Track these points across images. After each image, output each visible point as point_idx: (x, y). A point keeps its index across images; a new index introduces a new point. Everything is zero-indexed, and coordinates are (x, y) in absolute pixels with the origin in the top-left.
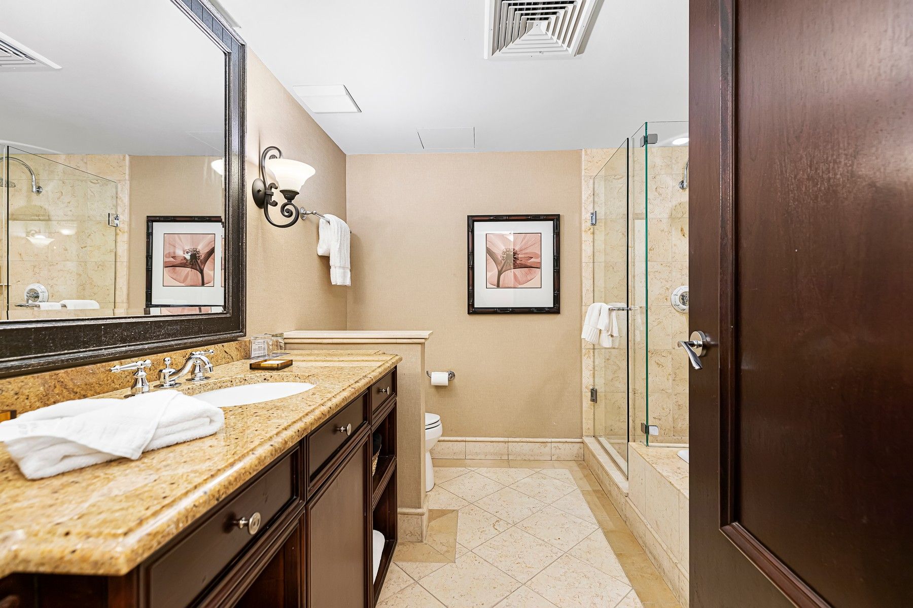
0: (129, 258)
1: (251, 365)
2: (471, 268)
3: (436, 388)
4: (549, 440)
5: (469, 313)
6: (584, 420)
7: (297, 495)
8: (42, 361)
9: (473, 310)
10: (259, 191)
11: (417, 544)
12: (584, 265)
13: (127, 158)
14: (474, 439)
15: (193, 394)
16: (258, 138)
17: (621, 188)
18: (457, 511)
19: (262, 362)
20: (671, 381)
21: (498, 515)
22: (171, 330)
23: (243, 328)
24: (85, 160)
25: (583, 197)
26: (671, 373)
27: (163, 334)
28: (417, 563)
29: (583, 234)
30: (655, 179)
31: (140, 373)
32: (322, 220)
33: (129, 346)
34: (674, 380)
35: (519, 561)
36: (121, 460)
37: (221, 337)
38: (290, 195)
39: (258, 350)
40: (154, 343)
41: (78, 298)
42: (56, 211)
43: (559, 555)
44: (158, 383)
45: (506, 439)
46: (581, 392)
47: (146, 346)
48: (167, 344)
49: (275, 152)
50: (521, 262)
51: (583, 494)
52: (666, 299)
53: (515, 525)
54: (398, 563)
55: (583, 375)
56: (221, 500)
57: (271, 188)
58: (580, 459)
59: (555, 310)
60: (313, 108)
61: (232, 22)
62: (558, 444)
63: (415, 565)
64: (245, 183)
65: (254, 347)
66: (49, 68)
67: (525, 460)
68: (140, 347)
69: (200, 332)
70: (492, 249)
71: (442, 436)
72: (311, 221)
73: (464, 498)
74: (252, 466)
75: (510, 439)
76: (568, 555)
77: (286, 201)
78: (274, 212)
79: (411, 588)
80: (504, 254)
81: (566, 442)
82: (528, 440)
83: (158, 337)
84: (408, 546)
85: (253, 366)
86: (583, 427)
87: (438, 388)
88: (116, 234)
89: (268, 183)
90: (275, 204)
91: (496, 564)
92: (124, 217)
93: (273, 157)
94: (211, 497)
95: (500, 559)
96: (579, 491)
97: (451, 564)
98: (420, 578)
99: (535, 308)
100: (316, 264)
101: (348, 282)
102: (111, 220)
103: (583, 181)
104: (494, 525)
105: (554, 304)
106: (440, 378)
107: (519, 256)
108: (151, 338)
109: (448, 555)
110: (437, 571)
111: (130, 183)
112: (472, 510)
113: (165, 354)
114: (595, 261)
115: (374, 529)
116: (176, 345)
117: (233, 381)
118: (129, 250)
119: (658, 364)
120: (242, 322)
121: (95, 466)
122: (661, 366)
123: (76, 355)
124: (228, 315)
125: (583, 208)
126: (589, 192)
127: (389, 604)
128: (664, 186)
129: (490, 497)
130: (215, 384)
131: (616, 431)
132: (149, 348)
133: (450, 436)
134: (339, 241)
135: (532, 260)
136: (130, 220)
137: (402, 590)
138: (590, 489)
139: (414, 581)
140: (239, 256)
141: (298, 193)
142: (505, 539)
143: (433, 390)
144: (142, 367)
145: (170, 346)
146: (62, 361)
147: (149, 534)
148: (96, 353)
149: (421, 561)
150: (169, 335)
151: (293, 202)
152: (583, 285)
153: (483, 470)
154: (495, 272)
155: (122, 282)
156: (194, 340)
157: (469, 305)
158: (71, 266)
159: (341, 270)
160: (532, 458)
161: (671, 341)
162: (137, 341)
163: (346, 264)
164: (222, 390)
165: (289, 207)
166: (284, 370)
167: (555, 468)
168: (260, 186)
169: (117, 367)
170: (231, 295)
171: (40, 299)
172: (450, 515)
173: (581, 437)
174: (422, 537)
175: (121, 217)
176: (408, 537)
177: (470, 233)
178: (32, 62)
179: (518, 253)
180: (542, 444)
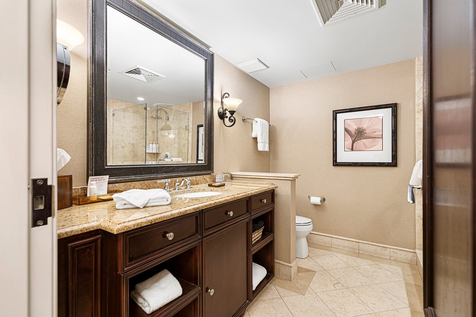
0: (192, 142)
1: (209, 184)
2: (335, 140)
3: (315, 205)
4: (389, 246)
5: (333, 165)
6: (417, 238)
7: (198, 233)
8: (141, 177)
9: (336, 164)
10: (221, 112)
11: (288, 281)
12: (417, 134)
13: (192, 103)
14: (337, 237)
15: (184, 193)
16: (221, 90)
18: (316, 272)
19: (213, 183)
21: (339, 280)
22: (182, 169)
23: (212, 170)
24: (180, 107)
25: (416, 89)
27: (179, 171)
28: (285, 290)
29: (416, 114)
31: (167, 184)
32: (254, 121)
33: (167, 174)
35: (342, 307)
36: (138, 208)
37: (202, 173)
38: (232, 113)
39: (219, 179)
40: (176, 174)
41: (178, 157)
42: (172, 126)
43: (370, 312)
44: (174, 188)
45: (358, 241)
46: (415, 219)
47: (173, 175)
48: (180, 174)
49: (227, 95)
50: (368, 135)
51: (406, 285)
53: (348, 288)
54: (276, 287)
55: (416, 208)
56: (152, 223)
57: (225, 111)
58: (413, 263)
59: (394, 164)
60: (248, 71)
61: (208, 47)
62: (396, 250)
63: (283, 290)
64: (213, 110)
65: (217, 178)
66: (163, 78)
67: (371, 255)
68: (171, 175)
69: (194, 170)
70: (348, 129)
71: (312, 231)
72: (248, 122)
73: (323, 266)
74: (168, 216)
75: (360, 241)
76: (376, 314)
77: (231, 115)
78: (227, 120)
79: (277, 299)
80: (356, 131)
81: (402, 250)
82: (373, 243)
83: (177, 172)
84: (283, 281)
85: (209, 185)
86: (416, 243)
87: (316, 205)
88: (188, 133)
89: (225, 108)
90: (227, 117)
91: (327, 304)
92: (191, 126)
93: (226, 97)
94: (148, 221)
95: (331, 302)
96: (403, 282)
97: (302, 295)
98: (284, 296)
99: (378, 163)
100: (251, 141)
101: (267, 149)
102: (187, 128)
103: (416, 79)
104: (334, 284)
105: (392, 160)
106: (316, 200)
107: (367, 131)
108: (175, 172)
109: (301, 291)
110: (293, 297)
111: (193, 113)
112: (324, 273)
113: (180, 178)
115: (253, 262)
116: (184, 175)
117: (200, 190)
118: (192, 139)
120: (212, 167)
121: (132, 208)
123: (150, 177)
124: (206, 164)
125: (416, 97)
127: (265, 302)
129: (338, 270)
130: (193, 190)
132: (174, 176)
133: (322, 233)
134: (261, 130)
135: (376, 133)
136: (193, 127)
137: (273, 299)
138: (413, 283)
139: (280, 297)
140: (211, 140)
141: (235, 112)
142: (338, 293)
143: (313, 206)
144: (167, 182)
145: (181, 175)
146: (146, 178)
147: (124, 226)
148: (156, 176)
149: (287, 289)
150: (182, 171)
151: (233, 115)
152: (416, 148)
153: (340, 255)
154: (351, 141)
155: (190, 151)
156: (191, 173)
157: (333, 161)
158: (176, 145)
159: (263, 144)
160: (376, 255)
162: (170, 173)
163: (266, 141)
164: (195, 193)
165: (232, 118)
166: (219, 187)
167: (391, 265)
168: (221, 110)
169: (159, 181)
170: (207, 156)
171: (168, 158)
172: (311, 272)
173: (415, 248)
174: (291, 278)
175: (190, 126)
176: (284, 276)
177: (334, 121)
178: (158, 77)
179: (366, 130)
180: (383, 248)
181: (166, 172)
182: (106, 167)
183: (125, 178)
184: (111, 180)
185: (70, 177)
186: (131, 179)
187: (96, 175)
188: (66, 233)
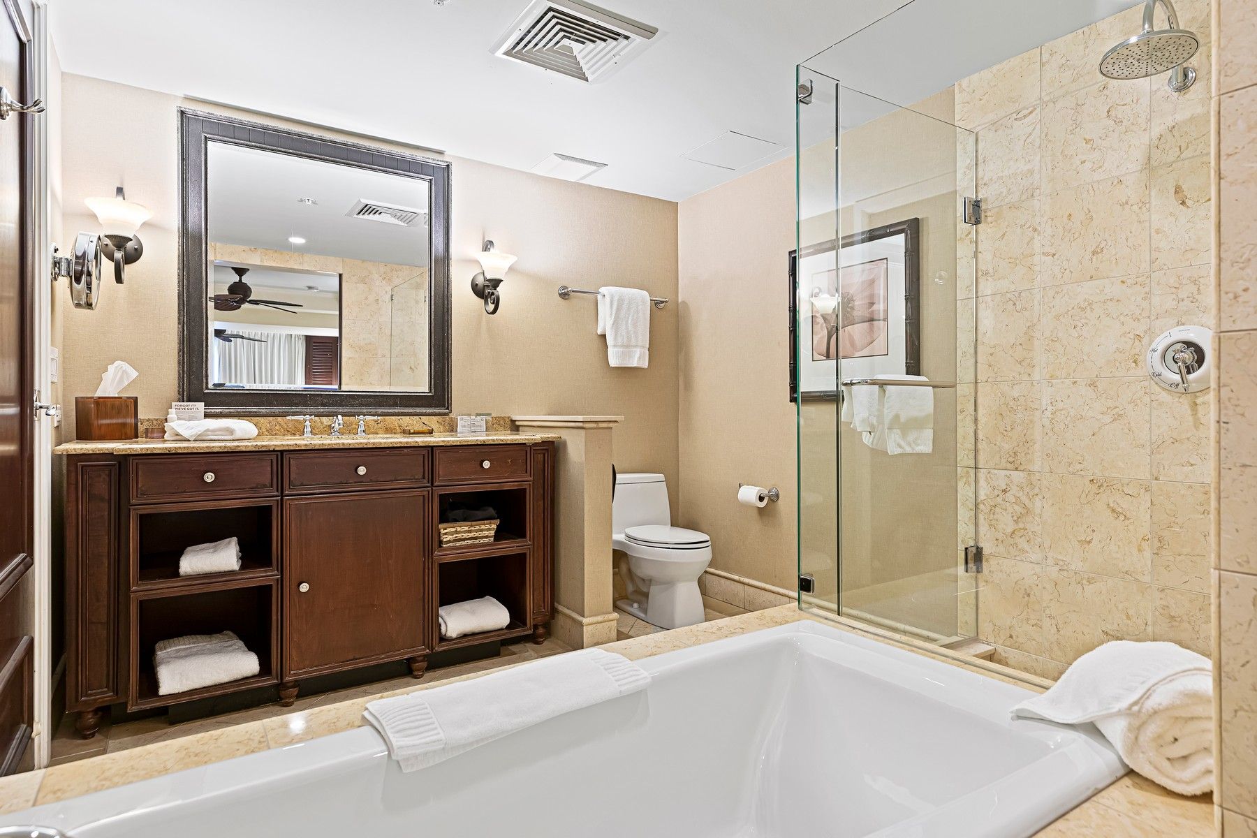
2: (792, 332)
5: (790, 400)
7: (273, 487)
9: (796, 396)
10: (477, 285)
12: (959, 304)
16: (482, 235)
17: (1030, 134)
20: (1148, 554)
23: (447, 404)
26: (1150, 536)
30: (1105, 92)
31: (306, 423)
32: (599, 297)
34: (1157, 554)
37: (418, 411)
48: (358, 410)
49: (490, 245)
50: (858, 313)
52: (1135, 362)
55: (959, 517)
64: (450, 282)
65: (461, 423)
87: (749, 508)
93: (488, 250)
106: (749, 495)
107: (857, 302)
114: (979, 294)
119: (1113, 511)
120: (448, 400)
122: (1122, 518)
124: (429, 394)
126: (968, 161)
128: (1128, 100)
131: (1020, 640)
135: (874, 308)
140: (443, 345)
154: (824, 334)
157: (791, 387)
161: (1149, 461)
168: (480, 280)
177: (791, 278)
179: (854, 298)
181: (323, 405)
182: (206, 391)
183: (239, 410)
184: (209, 411)
185: (136, 400)
186: (250, 412)
187: (189, 400)
188: (74, 449)
